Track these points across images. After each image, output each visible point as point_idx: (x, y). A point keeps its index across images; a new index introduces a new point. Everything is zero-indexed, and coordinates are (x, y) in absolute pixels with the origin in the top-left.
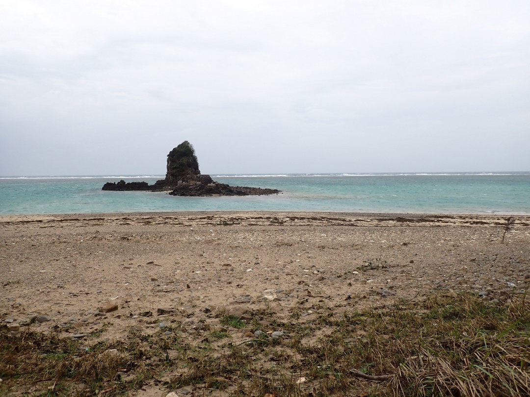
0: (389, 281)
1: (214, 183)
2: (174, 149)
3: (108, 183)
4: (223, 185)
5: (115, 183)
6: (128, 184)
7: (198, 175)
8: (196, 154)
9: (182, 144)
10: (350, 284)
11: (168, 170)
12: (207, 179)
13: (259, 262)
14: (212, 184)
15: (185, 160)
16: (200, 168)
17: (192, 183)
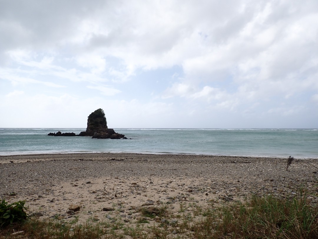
0: (228, 192)
1: (116, 134)
2: (92, 113)
3: (50, 133)
4: (121, 135)
5: (55, 133)
6: (63, 134)
7: (106, 129)
8: (106, 116)
9: (97, 110)
10: (207, 194)
11: (88, 126)
12: (112, 131)
13: (152, 181)
14: (115, 135)
15: (99, 120)
16: (107, 125)
17: (102, 134)
